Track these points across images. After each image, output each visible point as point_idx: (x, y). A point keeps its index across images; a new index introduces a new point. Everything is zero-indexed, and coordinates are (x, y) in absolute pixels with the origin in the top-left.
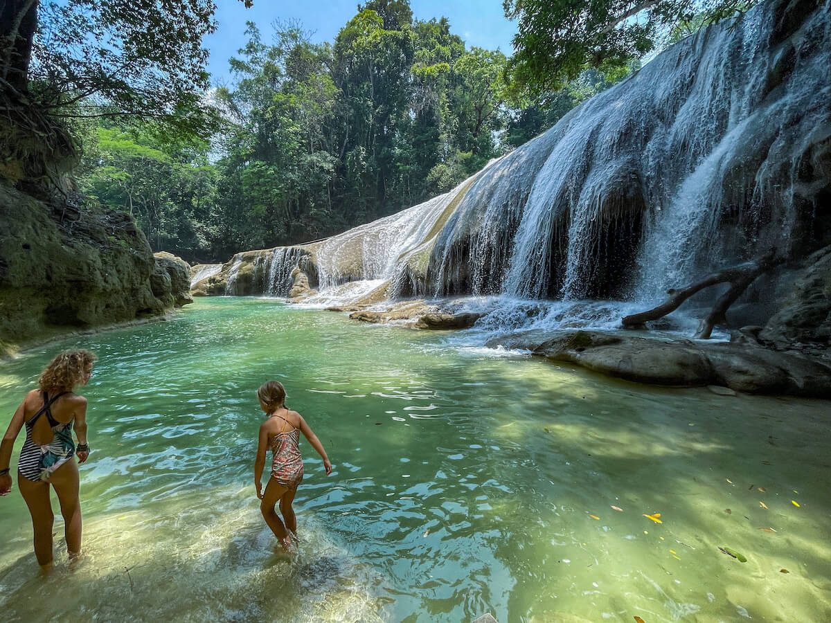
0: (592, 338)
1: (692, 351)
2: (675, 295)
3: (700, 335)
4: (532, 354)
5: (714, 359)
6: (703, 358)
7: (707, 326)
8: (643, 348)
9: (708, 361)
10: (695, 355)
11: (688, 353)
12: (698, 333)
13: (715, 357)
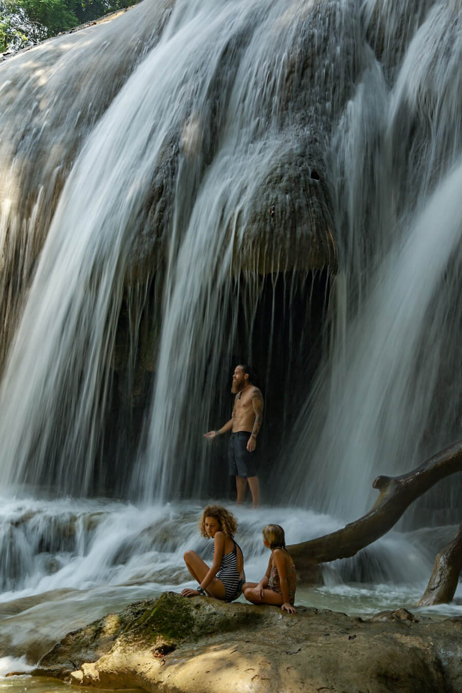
0: (193, 613)
1: (410, 641)
2: (389, 492)
3: (434, 597)
4: (36, 673)
5: (450, 660)
6: (430, 660)
7: (447, 572)
8: (307, 638)
9: (438, 663)
10: (414, 649)
11: (402, 645)
12: (430, 590)
13: (451, 654)
